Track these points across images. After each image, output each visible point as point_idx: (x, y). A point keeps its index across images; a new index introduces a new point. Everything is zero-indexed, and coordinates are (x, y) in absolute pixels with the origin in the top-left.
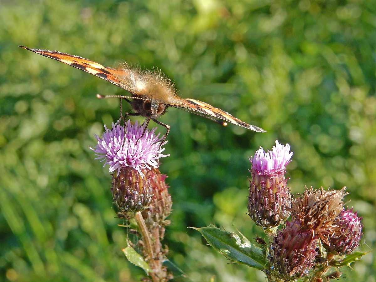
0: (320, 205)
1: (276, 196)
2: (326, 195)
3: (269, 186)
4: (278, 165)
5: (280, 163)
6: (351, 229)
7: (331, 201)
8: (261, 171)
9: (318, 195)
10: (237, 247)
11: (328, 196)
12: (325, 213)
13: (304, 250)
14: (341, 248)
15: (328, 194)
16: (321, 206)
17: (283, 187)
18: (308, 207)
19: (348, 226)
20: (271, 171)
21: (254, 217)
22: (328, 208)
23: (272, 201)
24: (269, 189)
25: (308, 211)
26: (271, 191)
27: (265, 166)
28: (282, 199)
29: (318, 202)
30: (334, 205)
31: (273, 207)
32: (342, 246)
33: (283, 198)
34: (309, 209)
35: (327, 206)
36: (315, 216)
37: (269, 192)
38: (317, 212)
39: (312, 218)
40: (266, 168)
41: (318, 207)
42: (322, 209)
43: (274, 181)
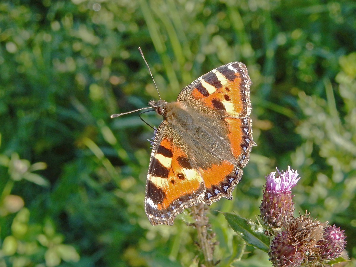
0: (304, 232)
1: (280, 209)
2: (311, 225)
3: (275, 201)
4: (284, 188)
5: (286, 187)
6: (334, 246)
7: (313, 232)
8: (270, 190)
9: (305, 223)
10: (251, 232)
11: (313, 226)
12: (307, 239)
13: (290, 257)
14: (324, 256)
15: (313, 224)
16: (304, 234)
17: (287, 203)
18: (295, 231)
19: (332, 243)
20: (278, 191)
21: (262, 218)
22: (310, 236)
23: (276, 212)
24: (275, 203)
25: (295, 235)
26: (276, 205)
27: (274, 187)
28: (285, 212)
29: (304, 230)
30: (315, 234)
31: (276, 217)
32: (325, 255)
33: (286, 210)
34: (296, 233)
35: (309, 235)
36: (300, 239)
37: (275, 205)
38: (302, 237)
39: (296, 240)
40: (274, 189)
41: (303, 233)
42: (305, 236)
43: (280, 198)
